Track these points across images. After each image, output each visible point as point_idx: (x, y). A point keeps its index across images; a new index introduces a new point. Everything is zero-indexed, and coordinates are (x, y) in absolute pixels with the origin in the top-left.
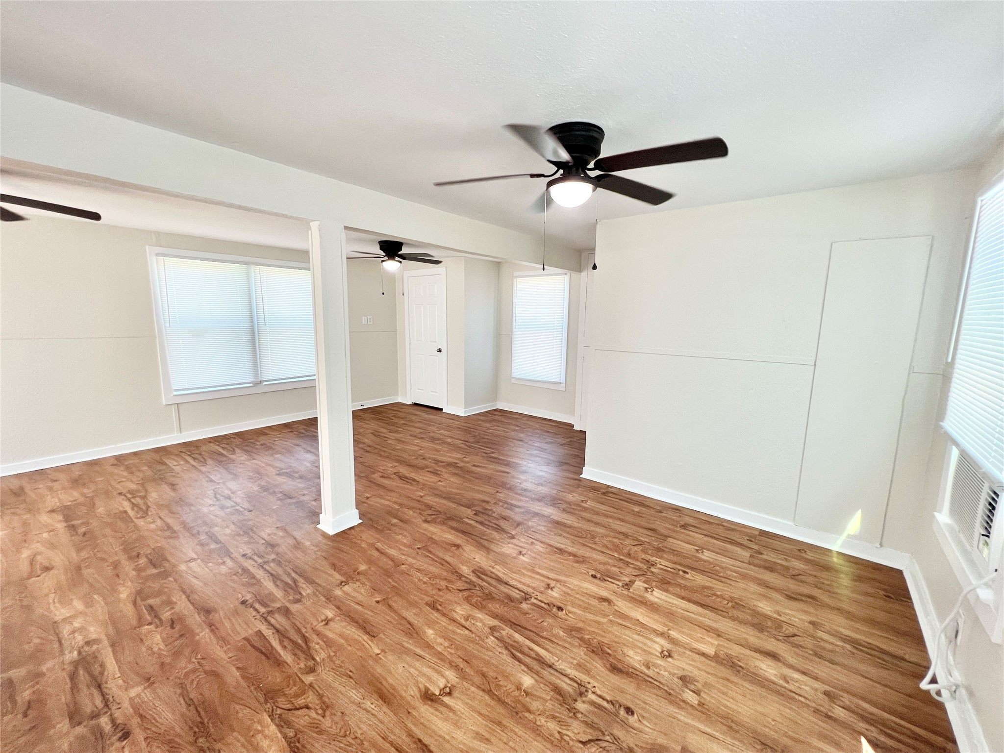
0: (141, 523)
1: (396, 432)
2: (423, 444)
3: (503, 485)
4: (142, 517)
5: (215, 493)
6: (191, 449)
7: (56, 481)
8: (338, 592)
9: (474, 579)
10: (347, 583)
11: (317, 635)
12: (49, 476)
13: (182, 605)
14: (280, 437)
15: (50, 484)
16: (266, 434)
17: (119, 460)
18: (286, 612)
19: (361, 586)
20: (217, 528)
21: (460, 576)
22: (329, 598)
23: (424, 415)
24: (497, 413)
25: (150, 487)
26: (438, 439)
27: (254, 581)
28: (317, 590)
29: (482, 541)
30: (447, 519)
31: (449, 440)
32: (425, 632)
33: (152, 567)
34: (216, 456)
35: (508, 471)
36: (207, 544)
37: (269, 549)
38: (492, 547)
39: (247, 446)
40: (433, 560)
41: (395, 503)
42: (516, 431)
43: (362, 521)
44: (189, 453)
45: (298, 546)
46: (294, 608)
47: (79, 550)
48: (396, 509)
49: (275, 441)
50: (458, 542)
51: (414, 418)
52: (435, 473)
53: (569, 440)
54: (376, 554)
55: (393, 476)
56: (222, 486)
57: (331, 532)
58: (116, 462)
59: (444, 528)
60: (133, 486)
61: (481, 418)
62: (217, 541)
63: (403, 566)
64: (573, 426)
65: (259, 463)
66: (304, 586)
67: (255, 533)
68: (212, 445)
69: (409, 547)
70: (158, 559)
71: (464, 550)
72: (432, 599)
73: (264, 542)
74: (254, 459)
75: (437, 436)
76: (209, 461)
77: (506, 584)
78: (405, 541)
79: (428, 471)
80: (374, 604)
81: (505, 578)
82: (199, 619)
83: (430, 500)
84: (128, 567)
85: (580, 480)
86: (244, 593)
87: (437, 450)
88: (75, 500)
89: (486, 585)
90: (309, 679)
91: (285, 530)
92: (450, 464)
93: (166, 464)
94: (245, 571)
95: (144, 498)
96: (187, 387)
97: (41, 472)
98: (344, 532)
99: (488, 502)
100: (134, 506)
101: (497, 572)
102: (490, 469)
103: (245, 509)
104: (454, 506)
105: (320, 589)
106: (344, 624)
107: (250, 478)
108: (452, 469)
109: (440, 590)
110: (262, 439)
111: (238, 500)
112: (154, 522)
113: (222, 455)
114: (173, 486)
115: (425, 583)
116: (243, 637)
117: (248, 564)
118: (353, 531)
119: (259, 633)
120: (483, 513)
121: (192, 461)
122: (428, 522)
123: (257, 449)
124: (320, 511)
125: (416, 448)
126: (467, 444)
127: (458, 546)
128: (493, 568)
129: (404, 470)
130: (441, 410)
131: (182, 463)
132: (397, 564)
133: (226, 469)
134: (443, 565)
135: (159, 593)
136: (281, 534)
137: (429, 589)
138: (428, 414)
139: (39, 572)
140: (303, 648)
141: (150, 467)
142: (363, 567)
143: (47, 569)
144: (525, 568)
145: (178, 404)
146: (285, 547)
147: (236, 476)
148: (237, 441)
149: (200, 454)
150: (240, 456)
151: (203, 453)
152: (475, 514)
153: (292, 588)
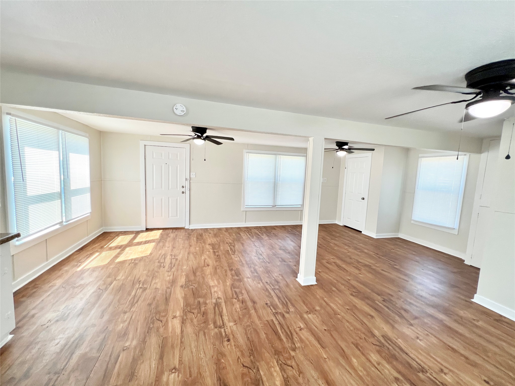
0: (233, 256)
1: (335, 240)
2: (350, 250)
3: (404, 288)
4: (233, 254)
5: (256, 251)
6: (248, 230)
7: (210, 233)
8: (305, 316)
9: (383, 341)
10: (310, 314)
11: (296, 334)
12: (209, 231)
13: (246, 296)
14: (280, 232)
15: (209, 234)
16: (275, 229)
17: (227, 229)
18: (283, 316)
19: (317, 317)
20: (257, 267)
21: (374, 336)
22: (302, 318)
23: (351, 234)
24: (399, 240)
25: (236, 243)
26: (359, 249)
27: (270, 296)
28: (296, 311)
29: (389, 319)
30: (365, 298)
31: (366, 251)
32: (352, 360)
33: (236, 276)
34: (257, 235)
35: (407, 279)
36: (254, 273)
37: (276, 283)
38: (396, 326)
39: (268, 233)
40: (356, 319)
41: (334, 279)
42: (414, 255)
43: (317, 283)
44: (248, 232)
45: (287, 285)
46: (287, 315)
47: (216, 261)
48: (335, 283)
49: (278, 233)
50: (373, 314)
51: (344, 233)
52: (357, 268)
53: (459, 270)
54: (324, 303)
55: (333, 264)
56: (258, 249)
57: (303, 284)
58: (226, 230)
59: (363, 302)
60: (231, 241)
61: (388, 241)
62: (257, 273)
63: (339, 316)
64: (464, 261)
65: (272, 242)
66: (290, 306)
67: (271, 274)
68: (255, 230)
69: (342, 306)
70: (238, 273)
71: (376, 320)
72: (356, 342)
73: (274, 279)
74: (270, 240)
75: (358, 247)
76: (255, 237)
77: (406, 354)
78: (340, 302)
79: (353, 266)
80: (323, 330)
81: (405, 349)
82: (251, 304)
83: (354, 283)
84: (229, 273)
85: (472, 303)
86: (267, 300)
87: (358, 255)
88: (215, 242)
89: (392, 348)
90: (293, 353)
91: (282, 277)
92: (366, 265)
93: (240, 235)
94: (267, 290)
95: (234, 246)
96: (250, 205)
97: (207, 229)
98: (308, 286)
99: (392, 296)
100: (231, 249)
101: (399, 344)
102: (394, 275)
103: (267, 262)
104: (369, 291)
105: (297, 311)
106: (309, 334)
107: (269, 248)
108: (367, 269)
109: (360, 338)
110: (274, 231)
111: (265, 257)
112: (237, 258)
113: (259, 235)
114: (243, 244)
115: (351, 330)
116: (267, 320)
117: (268, 287)
118: (312, 287)
119: (272, 320)
120: (389, 302)
121: (248, 235)
122: (353, 296)
123: (271, 235)
124: (298, 273)
125: (346, 251)
126: (378, 256)
127: (372, 317)
128: (397, 339)
129: (338, 262)
130: (361, 232)
131: (245, 235)
132: (336, 313)
133: (261, 242)
134: (362, 324)
135: (238, 288)
136: (281, 277)
137: (354, 335)
138: (353, 233)
139: (206, 266)
140: (290, 337)
141: (236, 235)
142: (318, 308)
143: (208, 265)
144: (422, 350)
145: (246, 211)
146: (282, 284)
147: (263, 246)
148: (264, 230)
149: (251, 233)
150: (265, 237)
151: (252, 233)
152: (383, 301)
153: (285, 305)
